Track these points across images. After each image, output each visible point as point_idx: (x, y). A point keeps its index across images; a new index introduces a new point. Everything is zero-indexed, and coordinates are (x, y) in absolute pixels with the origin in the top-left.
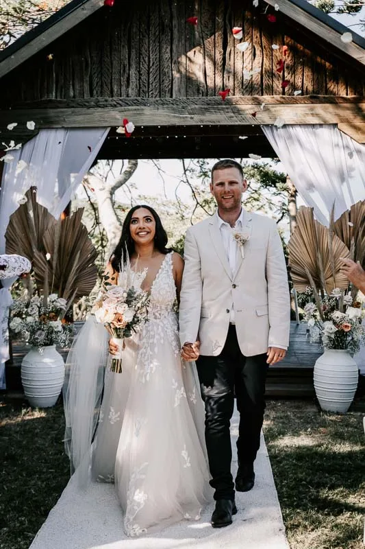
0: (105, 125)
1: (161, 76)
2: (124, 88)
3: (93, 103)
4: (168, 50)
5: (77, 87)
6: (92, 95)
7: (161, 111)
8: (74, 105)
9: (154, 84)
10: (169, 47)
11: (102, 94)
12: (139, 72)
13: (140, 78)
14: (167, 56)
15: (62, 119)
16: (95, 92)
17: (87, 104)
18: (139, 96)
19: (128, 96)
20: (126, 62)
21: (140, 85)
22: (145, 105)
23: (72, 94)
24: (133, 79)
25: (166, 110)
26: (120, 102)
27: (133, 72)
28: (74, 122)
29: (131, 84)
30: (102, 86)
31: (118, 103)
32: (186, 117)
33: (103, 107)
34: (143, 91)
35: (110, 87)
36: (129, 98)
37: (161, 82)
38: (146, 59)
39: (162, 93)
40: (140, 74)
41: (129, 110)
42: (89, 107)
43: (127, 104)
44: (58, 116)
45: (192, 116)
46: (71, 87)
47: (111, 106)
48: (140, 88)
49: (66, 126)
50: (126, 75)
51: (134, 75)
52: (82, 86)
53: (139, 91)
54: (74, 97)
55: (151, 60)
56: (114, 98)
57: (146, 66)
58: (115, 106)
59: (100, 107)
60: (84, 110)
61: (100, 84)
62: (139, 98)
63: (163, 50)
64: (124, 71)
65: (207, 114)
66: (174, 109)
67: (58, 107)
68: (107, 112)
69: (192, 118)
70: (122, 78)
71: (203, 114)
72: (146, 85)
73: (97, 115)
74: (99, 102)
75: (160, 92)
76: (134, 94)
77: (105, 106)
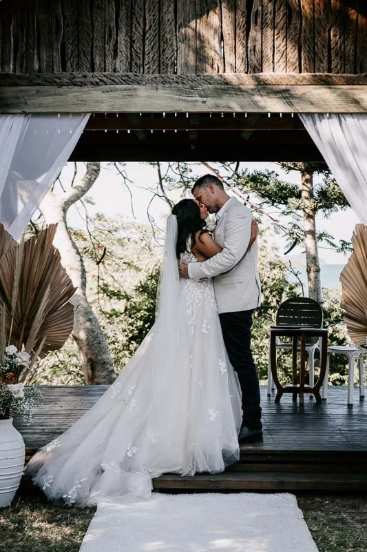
0: (83, 109)
1: (162, 44)
2: (109, 60)
3: (65, 80)
4: (171, 9)
5: (44, 57)
6: (64, 69)
7: (161, 92)
8: (40, 81)
9: (151, 55)
10: (172, 6)
11: (79, 67)
12: (131, 38)
13: (132, 46)
14: (170, 16)
15: (23, 100)
16: (69, 65)
17: (58, 81)
18: (131, 71)
19: (115, 70)
20: (113, 24)
21: (131, 56)
22: (139, 84)
23: (36, 66)
24: (123, 47)
25: (168, 91)
26: (105, 79)
27: (122, 38)
28: (40, 105)
29: (119, 54)
30: (78, 56)
31: (102, 81)
32: (196, 101)
33: (80, 86)
34: (136, 64)
35: (89, 57)
36: (116, 74)
37: (161, 53)
38: (141, 21)
39: (162, 67)
40: (132, 41)
41: (116, 90)
42: (61, 85)
43: (114, 81)
44: (18, 98)
45: (205, 99)
46: (36, 57)
47: (92, 83)
48: (132, 59)
49: (27, 110)
50: (112, 43)
51: (123, 42)
52: (51, 57)
53: (130, 64)
54: (40, 70)
55: (147, 21)
56: (96, 74)
57: (141, 31)
58: (97, 84)
59: (75, 85)
60: (53, 89)
61: (75, 54)
62: (129, 74)
63: (165, 9)
64: (110, 36)
65: (224, 97)
66: (179, 90)
67: (17, 85)
68: (87, 93)
69: (204, 102)
70: (107, 46)
71: (220, 97)
72: (141, 56)
73: (73, 95)
74: (74, 78)
75: (159, 66)
76: (124, 68)
77: (82, 84)
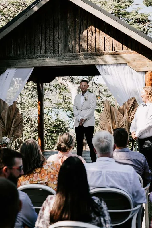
0: (31, 66)
1: (54, 45)
2: (39, 50)
3: (27, 57)
4: (57, 34)
5: (21, 50)
6: (27, 54)
7: (53, 60)
8: (19, 58)
9: (51, 49)
10: (57, 33)
11: (31, 53)
12: (45, 43)
13: (46, 46)
14: (57, 36)
15: (14, 64)
16: (28, 52)
17: (24, 58)
18: (45, 54)
19: (41, 54)
20: (40, 40)
21: (46, 49)
22: (47, 58)
23: (19, 54)
24: (43, 47)
25: (56, 59)
26: (38, 56)
27: (43, 44)
28: (19, 65)
29: (42, 49)
30: (31, 50)
31: (37, 57)
32: (64, 62)
33: (31, 59)
34: (47, 51)
35: (34, 50)
37: (54, 47)
38: (48, 38)
39: (54, 52)
40: (46, 45)
41: (41, 60)
42: (25, 59)
43: (40, 57)
44: (13, 63)
45: (66, 61)
46: (19, 51)
47: (34, 58)
48: (46, 50)
49: (16, 67)
50: (40, 45)
51: (43, 45)
52: (23, 51)
53: (45, 51)
54: (20, 55)
55: (50, 38)
56: (35, 55)
57: (48, 41)
58: (36, 58)
59: (29, 59)
60: (23, 60)
61: (30, 49)
62: (45, 55)
63: (55, 34)
64: (39, 43)
65: (72, 61)
66: (59, 59)
67: (13, 59)
68: (32, 61)
69: (66, 62)
70: (39, 46)
71: (71, 60)
72: (48, 49)
73: (28, 61)
74: (29, 56)
75: (53, 52)
76: (43, 53)
77: (31, 58)
